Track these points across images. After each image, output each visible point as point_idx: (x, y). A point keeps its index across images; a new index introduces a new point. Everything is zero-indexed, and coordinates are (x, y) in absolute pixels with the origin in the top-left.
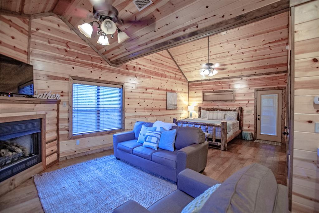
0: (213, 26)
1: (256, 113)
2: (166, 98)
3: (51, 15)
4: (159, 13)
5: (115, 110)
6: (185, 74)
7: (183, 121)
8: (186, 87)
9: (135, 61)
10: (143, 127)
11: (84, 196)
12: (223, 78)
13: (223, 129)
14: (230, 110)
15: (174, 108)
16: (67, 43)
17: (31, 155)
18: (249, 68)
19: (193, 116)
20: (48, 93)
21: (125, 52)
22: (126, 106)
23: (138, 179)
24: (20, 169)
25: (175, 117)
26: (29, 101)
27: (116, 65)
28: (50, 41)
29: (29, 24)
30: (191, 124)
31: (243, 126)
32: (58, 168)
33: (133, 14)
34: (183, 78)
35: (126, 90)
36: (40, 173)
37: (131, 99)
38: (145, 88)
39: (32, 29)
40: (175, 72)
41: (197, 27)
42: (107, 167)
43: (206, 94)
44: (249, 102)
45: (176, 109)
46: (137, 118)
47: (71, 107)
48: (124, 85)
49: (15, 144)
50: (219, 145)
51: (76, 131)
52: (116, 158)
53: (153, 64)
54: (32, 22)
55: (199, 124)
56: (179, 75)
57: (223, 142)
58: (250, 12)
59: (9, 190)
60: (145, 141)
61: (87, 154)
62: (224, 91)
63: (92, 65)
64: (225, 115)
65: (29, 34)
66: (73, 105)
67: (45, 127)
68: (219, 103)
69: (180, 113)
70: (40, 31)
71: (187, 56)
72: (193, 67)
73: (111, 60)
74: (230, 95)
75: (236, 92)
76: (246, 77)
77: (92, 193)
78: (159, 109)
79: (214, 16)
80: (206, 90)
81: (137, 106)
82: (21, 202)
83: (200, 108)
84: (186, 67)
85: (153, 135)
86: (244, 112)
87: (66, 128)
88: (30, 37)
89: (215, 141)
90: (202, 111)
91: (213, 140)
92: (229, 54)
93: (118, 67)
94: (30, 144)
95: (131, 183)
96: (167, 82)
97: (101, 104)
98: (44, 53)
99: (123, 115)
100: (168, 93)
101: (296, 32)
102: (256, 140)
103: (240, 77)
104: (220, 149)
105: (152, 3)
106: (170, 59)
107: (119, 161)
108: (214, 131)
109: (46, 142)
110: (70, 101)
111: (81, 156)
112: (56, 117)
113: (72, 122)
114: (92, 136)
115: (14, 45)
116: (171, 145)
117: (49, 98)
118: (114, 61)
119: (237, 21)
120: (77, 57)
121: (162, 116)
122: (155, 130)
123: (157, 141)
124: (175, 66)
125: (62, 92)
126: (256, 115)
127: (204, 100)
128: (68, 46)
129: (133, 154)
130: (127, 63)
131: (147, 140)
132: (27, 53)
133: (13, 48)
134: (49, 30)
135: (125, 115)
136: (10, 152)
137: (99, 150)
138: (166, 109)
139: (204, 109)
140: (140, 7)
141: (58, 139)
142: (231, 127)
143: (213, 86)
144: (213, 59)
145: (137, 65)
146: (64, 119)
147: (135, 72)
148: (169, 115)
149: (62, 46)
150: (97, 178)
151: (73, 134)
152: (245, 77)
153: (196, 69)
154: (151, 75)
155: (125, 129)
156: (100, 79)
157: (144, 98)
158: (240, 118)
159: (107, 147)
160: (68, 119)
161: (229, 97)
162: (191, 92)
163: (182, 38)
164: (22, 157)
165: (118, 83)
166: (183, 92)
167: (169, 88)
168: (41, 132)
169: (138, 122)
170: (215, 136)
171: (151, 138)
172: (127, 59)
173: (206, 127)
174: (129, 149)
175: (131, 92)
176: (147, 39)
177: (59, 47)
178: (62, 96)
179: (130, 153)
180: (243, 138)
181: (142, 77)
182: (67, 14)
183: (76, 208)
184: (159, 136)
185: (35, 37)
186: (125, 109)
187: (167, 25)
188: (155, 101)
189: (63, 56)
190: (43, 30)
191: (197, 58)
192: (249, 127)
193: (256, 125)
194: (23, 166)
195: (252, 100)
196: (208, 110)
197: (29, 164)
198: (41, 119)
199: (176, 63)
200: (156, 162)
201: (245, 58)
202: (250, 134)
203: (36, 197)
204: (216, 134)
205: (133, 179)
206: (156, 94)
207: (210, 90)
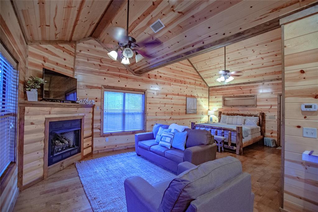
0: (216, 42)
1: (279, 119)
2: (186, 103)
3: (90, 39)
4: (171, 34)
5: (138, 113)
6: (205, 80)
7: (200, 125)
8: (206, 93)
9: (156, 70)
10: (160, 128)
11: (110, 179)
12: (244, 83)
13: (238, 134)
14: (251, 115)
15: (194, 112)
16: (101, 59)
17: (73, 146)
18: (270, 73)
19: (214, 121)
20: (86, 99)
21: (146, 64)
22: (148, 110)
23: (152, 172)
24: (67, 156)
25: (193, 121)
26: (74, 105)
27: (139, 75)
28: (89, 59)
29: (75, 48)
30: (208, 128)
31: (265, 132)
32: (92, 159)
33: (150, 35)
34: (203, 83)
35: (148, 96)
36: (80, 161)
37: (152, 103)
38: (165, 94)
39: (77, 51)
40: (194, 79)
41: (203, 43)
42: (129, 161)
43: (226, 99)
44: (272, 107)
45: (195, 113)
46: (158, 121)
47: (103, 110)
48: (146, 92)
49: (64, 137)
50: (234, 149)
51: (106, 131)
52: (137, 154)
53: (173, 72)
54: (77, 46)
55: (215, 129)
56: (199, 81)
57: (238, 146)
58: (246, 30)
59: (60, 170)
60: (161, 140)
61: (114, 150)
62: (245, 96)
63: (119, 76)
64: (245, 120)
65: (75, 55)
66: (104, 109)
67: (83, 125)
68: (240, 108)
69: (200, 117)
70: (82, 52)
71: (206, 63)
72: (213, 73)
73: (135, 71)
74: (251, 100)
75: (258, 97)
76: (268, 81)
77: (116, 177)
78: (179, 114)
79: (217, 34)
80: (226, 95)
81: (158, 110)
82: (68, 179)
83: (220, 113)
84: (206, 74)
85: (167, 135)
86: (266, 117)
87: (99, 127)
88: (75, 57)
89: (231, 145)
90: (222, 116)
91: (229, 143)
92: (247, 60)
93: (140, 76)
94: (73, 138)
95: (146, 174)
96: (187, 88)
97: (126, 108)
98: (84, 69)
99: (145, 117)
100: (187, 98)
101: (285, 47)
102: (280, 147)
103: (261, 82)
104: (235, 153)
105: (165, 26)
106: (190, 66)
107: (139, 157)
108: (229, 135)
109: (84, 137)
110: (102, 106)
111: (110, 151)
112: (91, 118)
113: (103, 123)
114: (118, 135)
115: (65, 65)
116: (182, 145)
117: (87, 103)
118: (137, 72)
119: (237, 37)
120: (108, 70)
121: (182, 120)
122: (170, 132)
123: (170, 141)
124: (195, 72)
125: (96, 98)
126: (279, 121)
127: (224, 105)
128: (101, 62)
129: (150, 151)
130: (149, 72)
131: (162, 140)
132: (73, 70)
133: (65, 67)
134: (88, 50)
135: (147, 118)
136: (60, 143)
137: (124, 148)
138: (186, 113)
139: (224, 114)
140: (156, 30)
141: (92, 136)
142: (250, 133)
143: (233, 91)
144: (232, 65)
145: (158, 73)
146: (97, 120)
147: (156, 80)
148: (189, 119)
149: (97, 62)
150: (120, 168)
151: (104, 132)
152: (266, 81)
153: (215, 75)
154: (171, 82)
155: (147, 130)
156: (126, 87)
157: (165, 103)
158: (262, 123)
159: (131, 146)
160: (100, 120)
161: (250, 102)
162: (212, 97)
163: (192, 52)
164: (68, 147)
165: (141, 90)
166: (203, 97)
167: (189, 94)
168: (81, 130)
169: (157, 124)
170: (231, 140)
171: (166, 138)
172: (148, 70)
173: (222, 131)
174: (147, 147)
175: (153, 97)
176: (163, 53)
177: (95, 63)
178: (96, 101)
179: (148, 150)
180: (265, 144)
181: (163, 84)
182: (101, 37)
183: (104, 186)
184: (172, 137)
185: (79, 56)
186: (147, 113)
187: (178, 42)
188: (174, 106)
189: (97, 70)
190: (84, 51)
191: (216, 65)
192: (271, 133)
193: (279, 131)
194: (69, 154)
195: (275, 105)
196: (228, 115)
197: (72, 153)
198: (81, 119)
199: (195, 69)
200: (168, 159)
201: (266, 63)
202: (272, 140)
203: (77, 176)
204: (232, 138)
205: (149, 171)
206: (176, 100)
207: (230, 95)
